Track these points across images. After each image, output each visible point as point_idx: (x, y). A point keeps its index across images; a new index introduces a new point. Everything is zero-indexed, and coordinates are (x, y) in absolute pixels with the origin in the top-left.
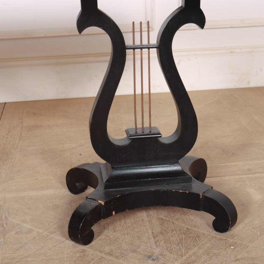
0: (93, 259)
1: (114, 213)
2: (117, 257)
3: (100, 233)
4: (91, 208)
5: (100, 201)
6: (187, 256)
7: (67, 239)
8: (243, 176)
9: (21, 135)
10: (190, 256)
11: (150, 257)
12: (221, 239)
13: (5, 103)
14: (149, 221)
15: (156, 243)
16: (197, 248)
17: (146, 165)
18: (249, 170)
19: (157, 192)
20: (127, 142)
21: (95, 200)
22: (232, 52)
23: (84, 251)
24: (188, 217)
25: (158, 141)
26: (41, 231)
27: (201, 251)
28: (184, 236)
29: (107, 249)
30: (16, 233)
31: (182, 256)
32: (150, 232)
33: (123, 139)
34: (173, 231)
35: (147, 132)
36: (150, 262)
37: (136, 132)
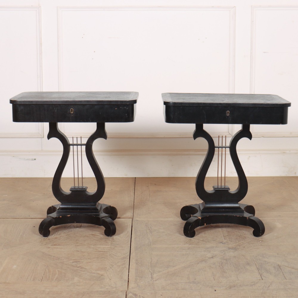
0: (195, 242)
1: (205, 224)
2: (206, 242)
3: (198, 234)
4: (195, 220)
5: (199, 217)
6: (239, 243)
7: (183, 235)
8: (275, 218)
9: (150, 194)
10: (240, 243)
11: (221, 243)
12: (256, 239)
13: (135, 178)
14: (222, 232)
15: (225, 239)
16: (244, 241)
17: (221, 204)
18: (280, 216)
19: (227, 216)
20: (213, 192)
21: (197, 217)
22: (284, 153)
23: (190, 239)
24: (242, 231)
25: (228, 192)
26: (169, 232)
27: (245, 242)
28: (238, 237)
29: (201, 239)
30: (157, 233)
31: (236, 243)
32: (222, 235)
33: (212, 191)
34: (233, 235)
35: (223, 187)
36: (221, 244)
37: (218, 187)
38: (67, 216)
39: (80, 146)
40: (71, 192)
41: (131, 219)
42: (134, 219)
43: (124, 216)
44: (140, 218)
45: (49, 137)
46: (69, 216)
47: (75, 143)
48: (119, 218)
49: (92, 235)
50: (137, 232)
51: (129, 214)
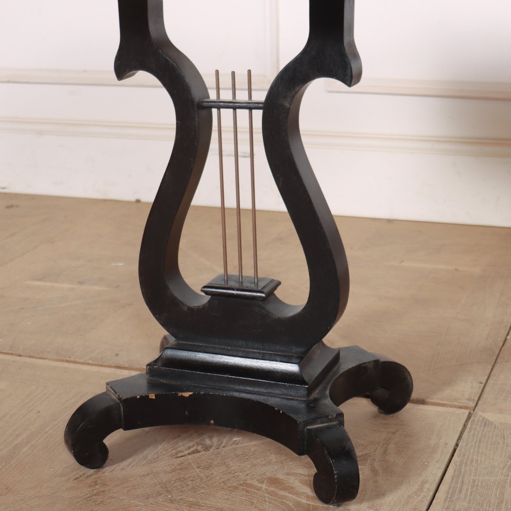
38: (180, 394)
39: (247, 111)
40: (209, 297)
41: (467, 412)
42: (480, 414)
43: (447, 392)
44: (501, 411)
45: (123, 67)
46: (186, 394)
47: (226, 96)
48: (422, 402)
49: (274, 481)
50: (460, 491)
51: (466, 388)
